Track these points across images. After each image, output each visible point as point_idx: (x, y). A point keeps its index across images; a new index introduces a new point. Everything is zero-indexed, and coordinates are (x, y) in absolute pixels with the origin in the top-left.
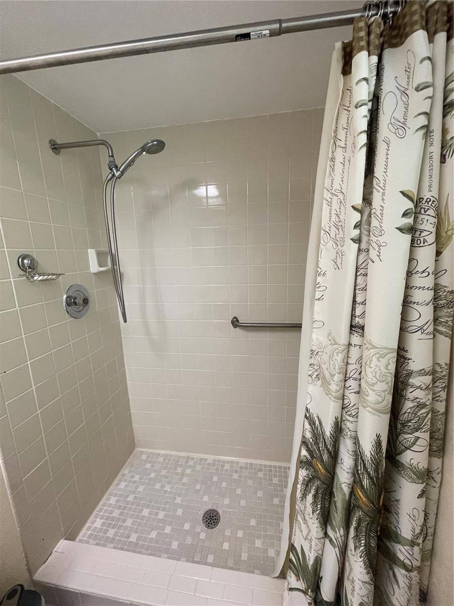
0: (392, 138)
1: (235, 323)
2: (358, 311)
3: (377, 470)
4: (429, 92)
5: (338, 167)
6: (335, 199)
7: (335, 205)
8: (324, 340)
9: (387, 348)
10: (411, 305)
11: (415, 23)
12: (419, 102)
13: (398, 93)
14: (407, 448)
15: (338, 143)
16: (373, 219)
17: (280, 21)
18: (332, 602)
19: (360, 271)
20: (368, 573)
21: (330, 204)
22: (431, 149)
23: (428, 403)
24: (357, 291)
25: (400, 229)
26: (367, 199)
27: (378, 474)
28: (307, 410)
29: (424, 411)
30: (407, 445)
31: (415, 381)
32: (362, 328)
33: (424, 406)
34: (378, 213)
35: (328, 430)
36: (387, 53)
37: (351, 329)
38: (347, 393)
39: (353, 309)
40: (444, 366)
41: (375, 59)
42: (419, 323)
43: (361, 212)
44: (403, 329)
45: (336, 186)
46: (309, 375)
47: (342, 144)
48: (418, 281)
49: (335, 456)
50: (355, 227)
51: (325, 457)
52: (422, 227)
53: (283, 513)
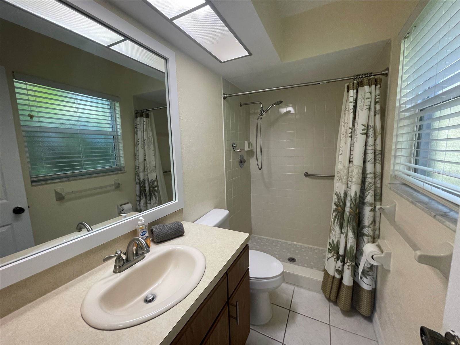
0: (360, 111)
1: (306, 175)
2: (351, 157)
3: (355, 201)
4: (370, 100)
5: (346, 116)
6: (345, 125)
7: (346, 127)
8: (342, 167)
9: (358, 166)
10: (368, 155)
11: (365, 84)
12: (367, 102)
13: (362, 99)
14: (366, 197)
15: (346, 109)
16: (355, 131)
17: (329, 80)
18: (343, 255)
19: (351, 145)
20: (353, 234)
21: (344, 126)
22: (371, 113)
23: (372, 182)
24: (351, 151)
25: (362, 134)
26: (354, 125)
27: (356, 202)
28: (336, 192)
29: (371, 185)
30: (366, 196)
31: (368, 176)
32: (352, 161)
33: (371, 183)
34: (356, 129)
35: (342, 195)
36: (360, 89)
37: (349, 162)
38: (349, 182)
39: (350, 156)
40: (378, 172)
41: (355, 91)
42: (369, 159)
43: (352, 129)
44: (365, 162)
45: (346, 121)
46: (337, 180)
47: (348, 110)
48: (369, 147)
49: (345, 204)
50: (350, 133)
51: (341, 204)
52: (369, 133)
53: (327, 243)
